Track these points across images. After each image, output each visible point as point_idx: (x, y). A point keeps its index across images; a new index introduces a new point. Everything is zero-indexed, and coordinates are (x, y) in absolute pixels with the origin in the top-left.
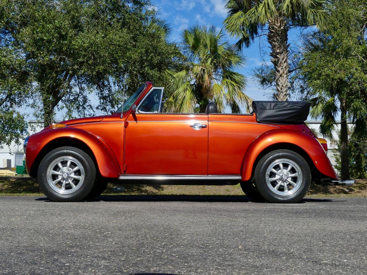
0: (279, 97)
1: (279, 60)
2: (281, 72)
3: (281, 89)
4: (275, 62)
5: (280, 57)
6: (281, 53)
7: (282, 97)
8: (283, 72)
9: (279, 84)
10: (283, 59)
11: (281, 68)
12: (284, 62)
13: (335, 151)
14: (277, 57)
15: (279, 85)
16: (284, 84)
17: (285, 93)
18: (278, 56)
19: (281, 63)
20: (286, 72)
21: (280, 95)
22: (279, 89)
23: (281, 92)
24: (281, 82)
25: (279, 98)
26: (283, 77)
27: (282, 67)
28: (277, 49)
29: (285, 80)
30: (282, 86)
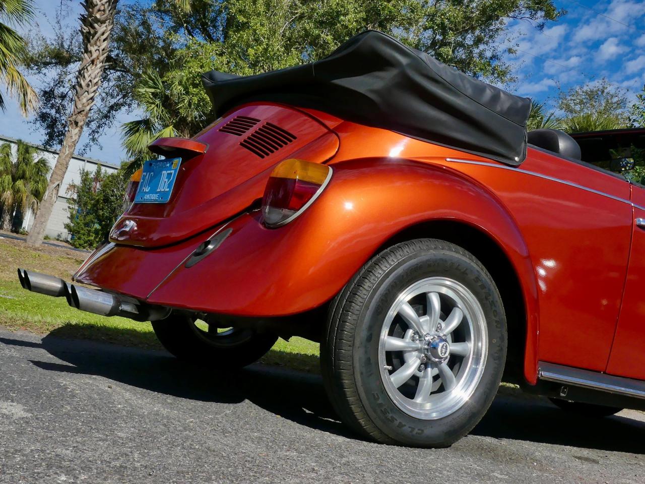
0: (78, 98)
1: (96, 33)
2: (95, 55)
3: (88, 85)
4: (88, 35)
5: (100, 29)
6: (103, 22)
7: (84, 100)
8: (97, 57)
9: (86, 75)
10: (103, 34)
11: (96, 48)
12: (104, 40)
13: (72, 202)
14: (94, 28)
15: (84, 77)
16: (94, 79)
17: (93, 94)
18: (96, 25)
19: (98, 38)
20: (101, 58)
21: (83, 97)
22: (83, 84)
23: (86, 91)
24: (89, 73)
25: (79, 100)
26: (96, 65)
27: (99, 47)
28: (97, 12)
29: (97, 72)
30: (90, 81)
